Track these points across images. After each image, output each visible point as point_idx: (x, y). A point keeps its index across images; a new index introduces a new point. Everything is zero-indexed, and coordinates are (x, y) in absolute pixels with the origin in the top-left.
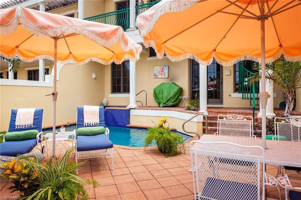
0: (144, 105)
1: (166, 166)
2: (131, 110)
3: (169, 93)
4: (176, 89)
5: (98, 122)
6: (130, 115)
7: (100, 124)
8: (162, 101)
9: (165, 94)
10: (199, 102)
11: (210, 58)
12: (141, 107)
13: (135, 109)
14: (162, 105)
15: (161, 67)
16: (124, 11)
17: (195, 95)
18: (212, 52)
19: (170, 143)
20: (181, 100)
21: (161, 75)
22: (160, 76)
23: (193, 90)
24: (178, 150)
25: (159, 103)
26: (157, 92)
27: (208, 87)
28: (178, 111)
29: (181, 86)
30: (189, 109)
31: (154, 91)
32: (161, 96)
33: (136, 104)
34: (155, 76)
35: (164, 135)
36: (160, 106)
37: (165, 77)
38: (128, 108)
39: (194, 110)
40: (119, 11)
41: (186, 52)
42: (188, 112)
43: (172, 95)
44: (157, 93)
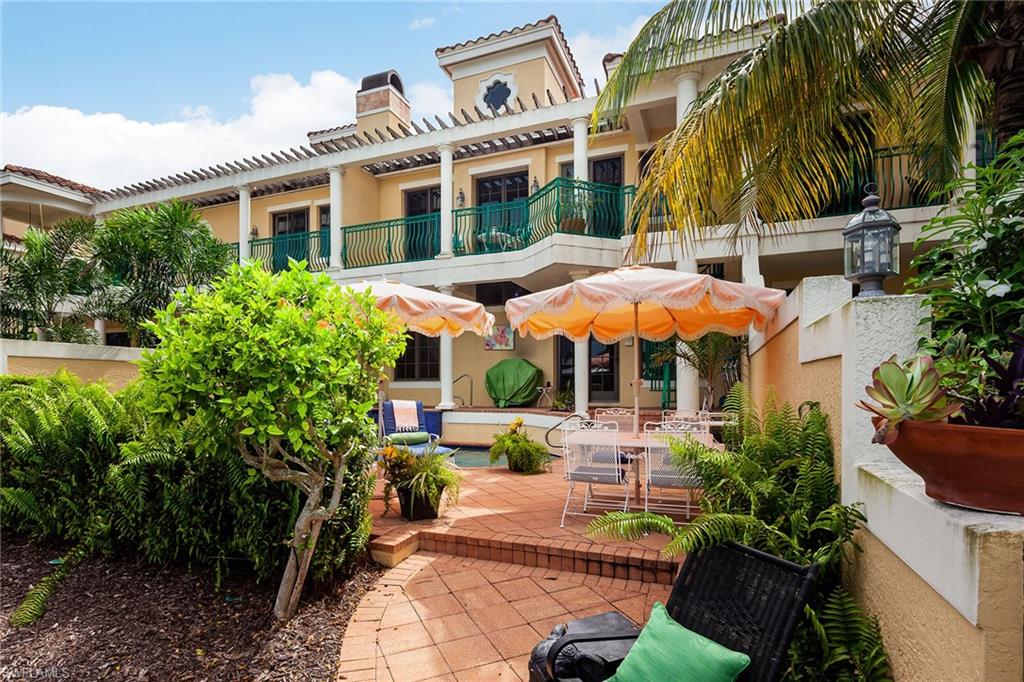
0: (467, 404)
1: (526, 482)
2: (444, 414)
3: (517, 378)
4: (530, 372)
5: (417, 426)
6: (441, 423)
7: (420, 429)
8: (502, 397)
9: (510, 382)
10: (573, 397)
11: (586, 333)
12: (463, 408)
13: (451, 410)
14: (502, 403)
15: (500, 328)
16: (423, 218)
17: (566, 383)
18: (588, 325)
19: (529, 455)
20: (539, 394)
21: (501, 344)
22: (498, 347)
23: (564, 372)
24: (541, 468)
25: (497, 401)
26: (491, 377)
27: (591, 366)
28: (535, 413)
29: (540, 367)
30: (555, 409)
31: (488, 376)
32: (500, 386)
33: (454, 401)
34: (488, 345)
35: (521, 444)
36: (498, 407)
37: (508, 348)
38: (438, 408)
39: (566, 411)
40: (411, 218)
41: (554, 327)
42: (553, 415)
43: (522, 383)
44: (494, 381)
